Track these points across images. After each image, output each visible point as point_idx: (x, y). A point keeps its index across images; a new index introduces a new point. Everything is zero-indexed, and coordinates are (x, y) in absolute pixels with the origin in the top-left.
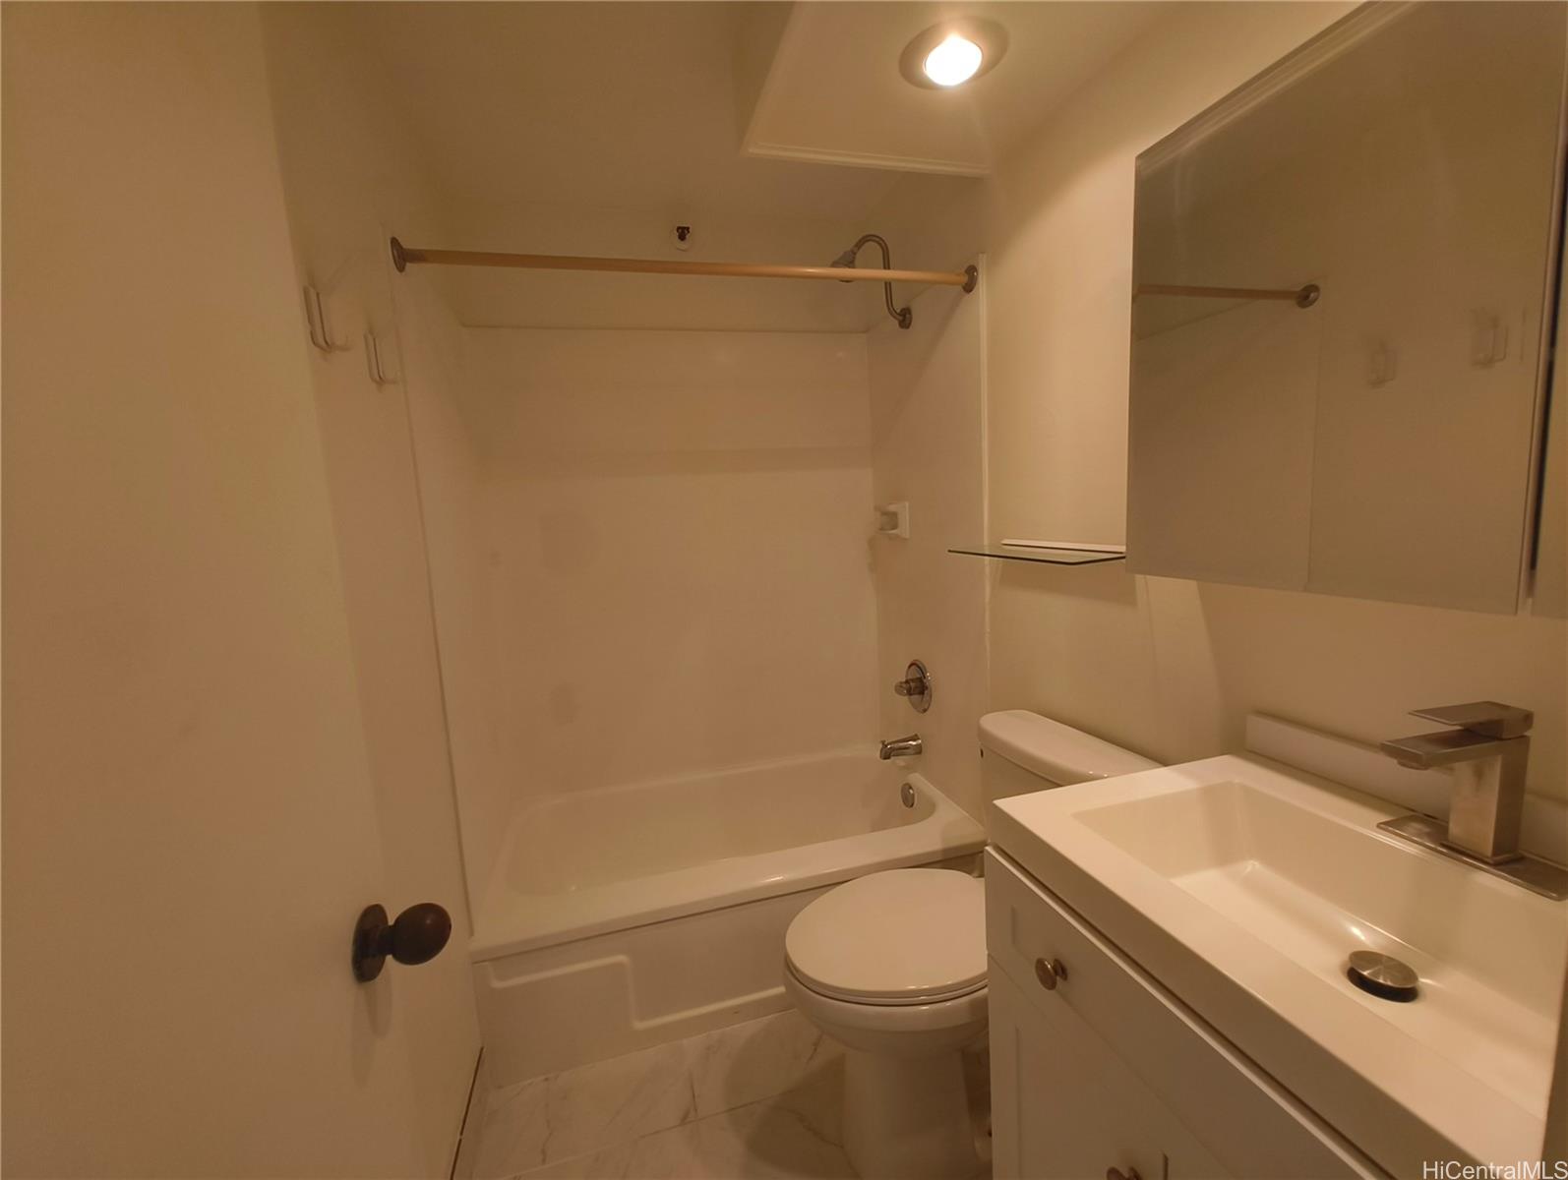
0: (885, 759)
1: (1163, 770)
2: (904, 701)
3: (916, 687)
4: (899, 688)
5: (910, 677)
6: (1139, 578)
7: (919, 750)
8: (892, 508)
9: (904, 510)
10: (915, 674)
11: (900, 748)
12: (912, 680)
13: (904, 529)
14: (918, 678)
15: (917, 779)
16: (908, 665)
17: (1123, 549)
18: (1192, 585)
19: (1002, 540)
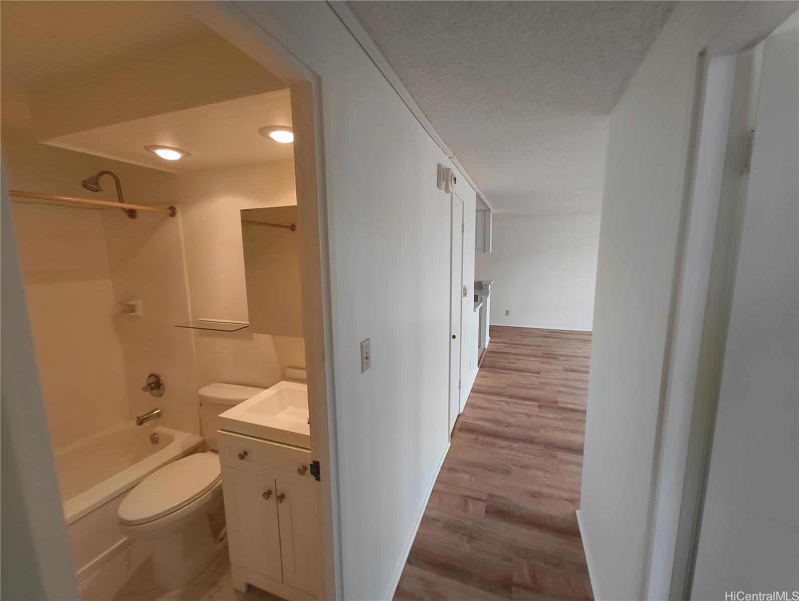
0: (140, 425)
1: (267, 390)
2: (147, 395)
3: (155, 386)
4: (145, 389)
5: (150, 382)
6: (254, 334)
7: (159, 415)
8: (131, 303)
9: (139, 303)
10: (153, 379)
11: (148, 417)
12: (152, 383)
13: (140, 312)
14: (155, 382)
15: (160, 429)
16: (148, 376)
17: (248, 323)
18: (270, 336)
19: (199, 318)
